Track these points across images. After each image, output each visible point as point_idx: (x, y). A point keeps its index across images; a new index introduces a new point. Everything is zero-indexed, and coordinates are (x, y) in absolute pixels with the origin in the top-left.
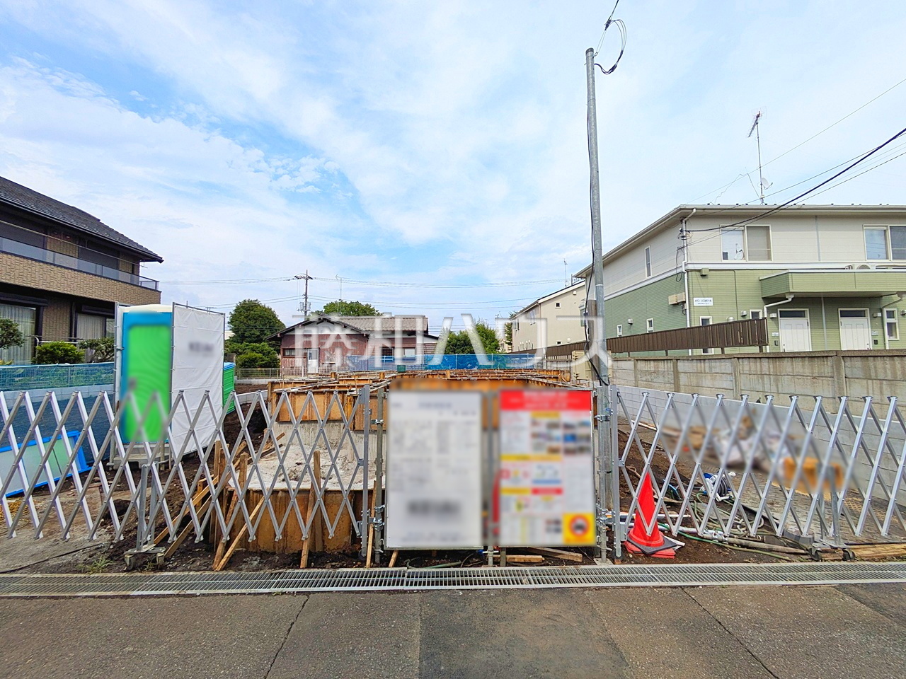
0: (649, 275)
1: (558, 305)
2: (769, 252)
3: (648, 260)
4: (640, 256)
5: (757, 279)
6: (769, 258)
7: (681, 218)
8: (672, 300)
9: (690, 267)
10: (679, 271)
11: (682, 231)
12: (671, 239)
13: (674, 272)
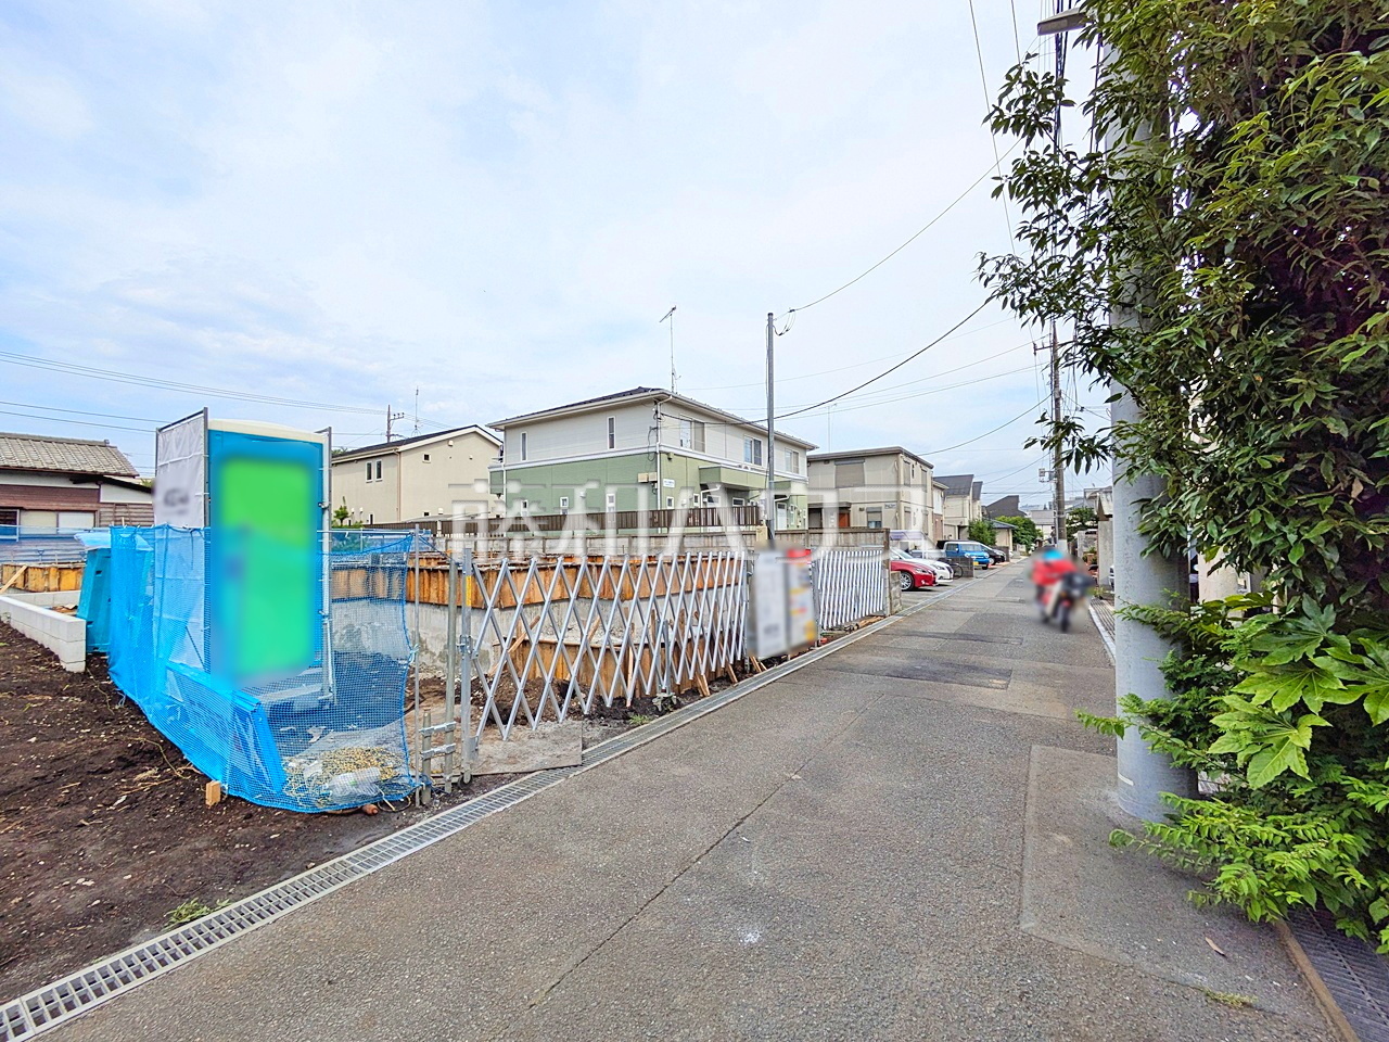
0: (612, 446)
1: (427, 457)
2: (703, 445)
3: (611, 430)
4: (601, 423)
5: (697, 470)
6: (704, 451)
7: (655, 400)
8: (642, 477)
9: (663, 449)
10: (650, 450)
11: (657, 412)
12: (645, 416)
13: (646, 451)
